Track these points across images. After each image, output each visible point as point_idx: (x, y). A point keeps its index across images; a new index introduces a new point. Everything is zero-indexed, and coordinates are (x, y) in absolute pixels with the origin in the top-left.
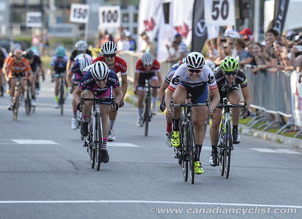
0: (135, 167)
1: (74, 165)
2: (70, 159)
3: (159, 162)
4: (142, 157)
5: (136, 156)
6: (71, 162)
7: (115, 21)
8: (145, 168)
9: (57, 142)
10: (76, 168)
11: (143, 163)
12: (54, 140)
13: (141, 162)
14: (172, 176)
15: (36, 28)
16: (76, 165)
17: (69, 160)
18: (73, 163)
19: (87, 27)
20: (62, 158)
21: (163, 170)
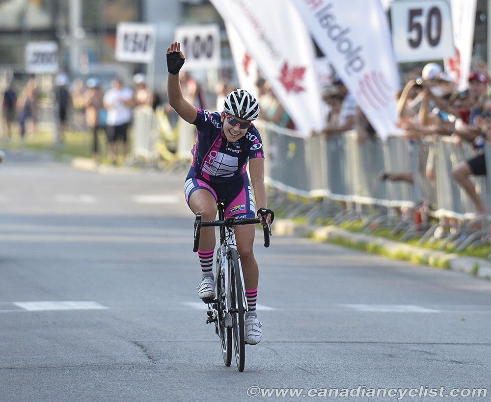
0: (269, 351)
1: (144, 351)
2: (135, 339)
3: (317, 341)
4: (281, 330)
5: (269, 328)
6: (139, 345)
7: (209, 55)
8: (290, 352)
9: (105, 305)
10: (150, 358)
11: (284, 342)
12: (100, 301)
13: (279, 340)
14: (348, 367)
15: (46, 74)
16: (148, 351)
17: (133, 340)
18: (142, 347)
19: (151, 70)
20: (120, 336)
21: (326, 355)
